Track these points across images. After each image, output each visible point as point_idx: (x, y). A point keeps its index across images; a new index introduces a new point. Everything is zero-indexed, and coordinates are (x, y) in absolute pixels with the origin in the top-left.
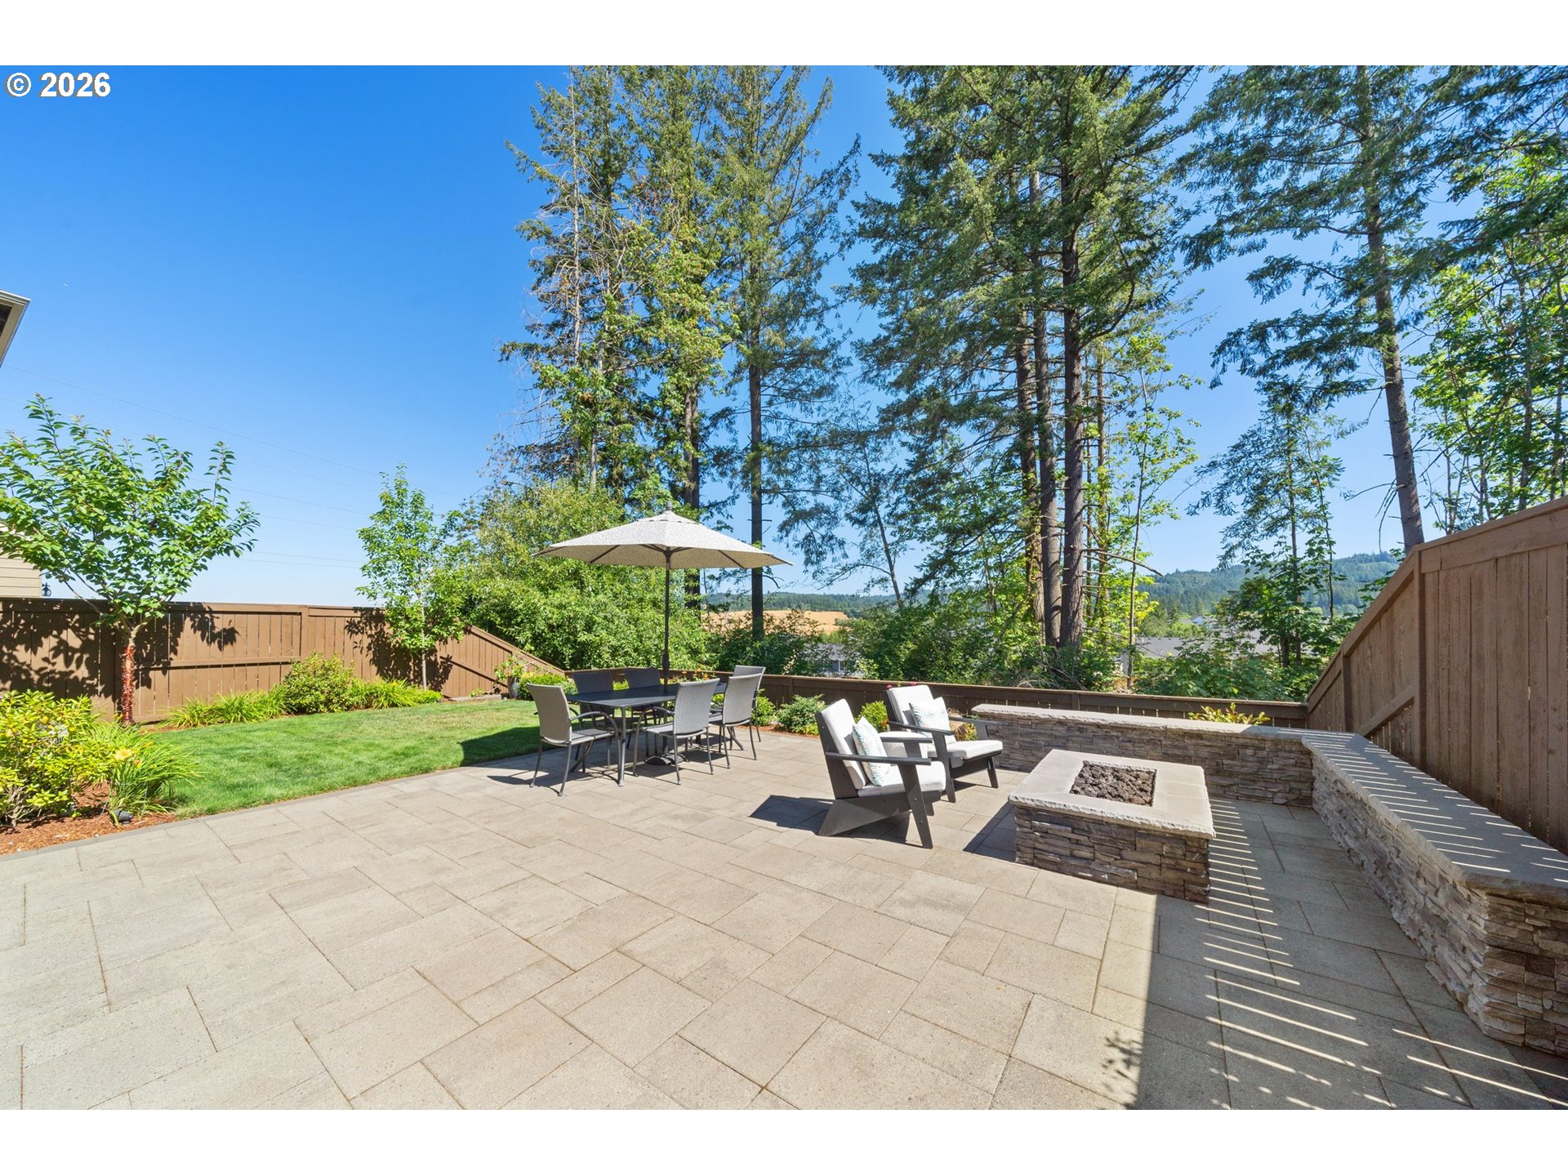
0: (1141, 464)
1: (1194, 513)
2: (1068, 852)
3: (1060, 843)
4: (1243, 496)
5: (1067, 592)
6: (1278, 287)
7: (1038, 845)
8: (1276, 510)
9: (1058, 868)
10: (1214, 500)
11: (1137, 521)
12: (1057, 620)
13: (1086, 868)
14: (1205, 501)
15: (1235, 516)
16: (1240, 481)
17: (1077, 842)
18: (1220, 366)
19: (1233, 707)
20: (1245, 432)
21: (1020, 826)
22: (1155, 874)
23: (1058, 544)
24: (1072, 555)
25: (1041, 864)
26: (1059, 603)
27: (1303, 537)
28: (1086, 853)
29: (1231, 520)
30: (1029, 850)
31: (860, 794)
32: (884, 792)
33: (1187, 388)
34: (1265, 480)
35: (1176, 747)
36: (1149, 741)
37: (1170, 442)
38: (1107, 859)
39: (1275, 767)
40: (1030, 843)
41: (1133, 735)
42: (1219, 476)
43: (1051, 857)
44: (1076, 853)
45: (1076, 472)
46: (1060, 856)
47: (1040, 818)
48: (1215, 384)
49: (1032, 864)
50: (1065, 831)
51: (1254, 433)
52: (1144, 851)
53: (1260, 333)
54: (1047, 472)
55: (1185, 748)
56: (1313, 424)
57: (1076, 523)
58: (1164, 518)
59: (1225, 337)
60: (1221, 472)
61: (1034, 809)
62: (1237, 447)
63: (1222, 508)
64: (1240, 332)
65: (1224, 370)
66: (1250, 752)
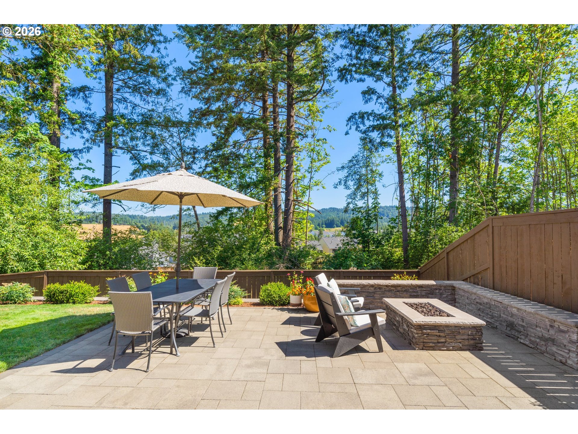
0: (312, 163)
1: (336, 187)
2: (436, 341)
3: (433, 338)
4: (353, 182)
5: (286, 220)
6: (369, 99)
7: (425, 341)
8: (364, 190)
9: (433, 349)
10: (343, 182)
11: (309, 188)
12: (281, 233)
13: (443, 346)
14: (340, 182)
15: (351, 190)
16: (352, 176)
17: (440, 336)
18: (349, 126)
19: (405, 273)
20: (354, 155)
21: (417, 334)
22: (466, 343)
23: (283, 196)
24: (289, 202)
25: (427, 348)
26: (282, 225)
27: (371, 201)
28: (443, 340)
29: (349, 192)
30: (422, 344)
31: (351, 332)
32: (362, 329)
33: (330, 131)
34: (361, 177)
35: (414, 292)
36: (405, 291)
37: (322, 153)
38: (451, 341)
39: (445, 296)
40: (422, 340)
41: (399, 289)
42: (345, 173)
43: (431, 345)
44: (440, 341)
45: (291, 162)
46: (434, 343)
47: (426, 329)
48: (347, 133)
49: (423, 349)
50: (436, 332)
51: (356, 156)
52: (463, 335)
53: (362, 116)
54: (277, 160)
55: (417, 292)
56: (375, 157)
57: (290, 187)
58: (319, 187)
59: (351, 115)
60: (346, 171)
61: (424, 325)
62: (350, 161)
63: (347, 187)
64: (356, 114)
65: (350, 128)
66: (437, 291)
